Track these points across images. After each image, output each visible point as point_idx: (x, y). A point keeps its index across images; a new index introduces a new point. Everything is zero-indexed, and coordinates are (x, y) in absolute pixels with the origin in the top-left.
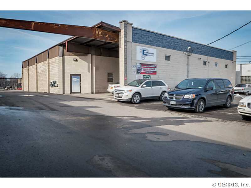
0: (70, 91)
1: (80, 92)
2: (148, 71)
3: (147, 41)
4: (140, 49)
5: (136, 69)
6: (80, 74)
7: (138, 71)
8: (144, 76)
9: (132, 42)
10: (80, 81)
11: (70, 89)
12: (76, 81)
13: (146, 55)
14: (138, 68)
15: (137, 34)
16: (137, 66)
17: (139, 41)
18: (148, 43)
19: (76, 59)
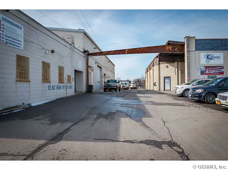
0: (163, 89)
1: (170, 90)
2: (213, 72)
3: (212, 48)
4: (205, 55)
5: (200, 71)
6: (170, 77)
7: (202, 73)
8: (208, 76)
9: (196, 50)
10: (170, 82)
11: (163, 88)
12: (168, 82)
13: (211, 59)
14: (202, 71)
15: (200, 43)
16: (201, 69)
17: (203, 49)
18: (213, 49)
19: (167, 66)
